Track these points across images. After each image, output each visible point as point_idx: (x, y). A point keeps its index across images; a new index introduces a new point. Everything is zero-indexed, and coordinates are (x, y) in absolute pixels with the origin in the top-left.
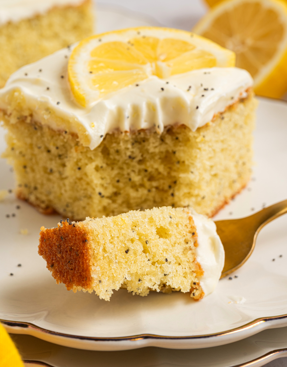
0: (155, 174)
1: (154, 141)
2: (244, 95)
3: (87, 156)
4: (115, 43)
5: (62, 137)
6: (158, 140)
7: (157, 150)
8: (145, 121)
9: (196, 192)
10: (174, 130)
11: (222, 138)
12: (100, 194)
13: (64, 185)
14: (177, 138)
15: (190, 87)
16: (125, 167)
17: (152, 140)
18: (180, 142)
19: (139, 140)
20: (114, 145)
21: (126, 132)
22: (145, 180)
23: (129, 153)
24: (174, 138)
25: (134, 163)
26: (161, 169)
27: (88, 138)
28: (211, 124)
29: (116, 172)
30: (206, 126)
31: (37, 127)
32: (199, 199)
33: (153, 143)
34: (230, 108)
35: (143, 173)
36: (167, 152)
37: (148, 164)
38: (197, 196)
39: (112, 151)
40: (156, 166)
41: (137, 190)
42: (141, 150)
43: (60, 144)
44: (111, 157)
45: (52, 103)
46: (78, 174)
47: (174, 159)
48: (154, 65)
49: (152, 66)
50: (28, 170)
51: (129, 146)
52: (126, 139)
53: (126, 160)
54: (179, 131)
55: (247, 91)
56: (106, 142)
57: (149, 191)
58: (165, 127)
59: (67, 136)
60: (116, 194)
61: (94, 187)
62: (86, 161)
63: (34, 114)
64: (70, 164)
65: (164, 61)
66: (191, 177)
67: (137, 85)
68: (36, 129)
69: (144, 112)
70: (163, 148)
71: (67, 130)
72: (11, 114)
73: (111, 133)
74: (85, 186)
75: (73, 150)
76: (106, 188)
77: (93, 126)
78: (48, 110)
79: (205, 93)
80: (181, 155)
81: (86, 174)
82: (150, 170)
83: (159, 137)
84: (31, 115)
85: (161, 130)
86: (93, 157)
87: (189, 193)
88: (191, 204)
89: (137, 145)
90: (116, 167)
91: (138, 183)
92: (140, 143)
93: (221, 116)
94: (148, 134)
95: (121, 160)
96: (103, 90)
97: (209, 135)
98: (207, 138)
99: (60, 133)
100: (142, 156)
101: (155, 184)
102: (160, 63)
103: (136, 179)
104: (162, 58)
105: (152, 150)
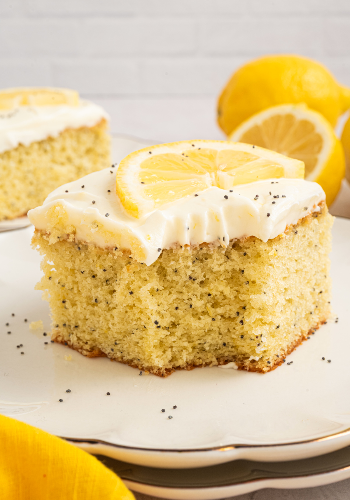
0: (220, 298)
1: (219, 257)
2: (318, 209)
3: (140, 278)
4: (167, 155)
5: (110, 256)
6: (223, 256)
7: (222, 268)
8: (208, 234)
9: (269, 319)
10: (241, 245)
11: (296, 257)
12: (156, 323)
13: (112, 317)
14: (245, 254)
15: (257, 196)
16: (184, 290)
17: (215, 256)
18: (248, 257)
19: (201, 257)
20: (172, 263)
21: (186, 245)
22: (209, 306)
23: (189, 273)
24: (242, 253)
25: (196, 285)
26: (228, 291)
27: (143, 253)
28: (284, 235)
29: (174, 296)
30: (279, 238)
31: (81, 246)
32: (274, 327)
33: (218, 260)
34: (303, 221)
35: (206, 297)
36: (234, 270)
37: (212, 286)
38: (271, 324)
39: (169, 270)
40: (221, 288)
41: (200, 319)
42: (203, 269)
43: (108, 264)
44: (168, 278)
45: (100, 215)
46: (130, 300)
47: (242, 279)
48: (213, 174)
49: (211, 177)
50: (68, 304)
51: (190, 264)
52: (187, 254)
53: (186, 281)
54: (247, 245)
55: (320, 204)
56: (161, 260)
57: (213, 319)
58: (231, 241)
59: (117, 253)
60: (174, 325)
61: (149, 314)
62: (140, 283)
63: (78, 231)
64: (120, 288)
65: (223, 171)
66: (264, 298)
67: (196, 195)
68: (79, 248)
69: (206, 222)
70: (229, 266)
71: (118, 246)
72: (50, 234)
73: (168, 249)
74: (138, 316)
75: (125, 269)
76: (163, 317)
77: (149, 239)
78: (96, 224)
79: (275, 200)
80: (250, 273)
81: (139, 300)
82: (214, 293)
83: (224, 252)
84: (74, 233)
85: (226, 244)
86: (148, 278)
87: (261, 320)
88: (264, 333)
89: (198, 263)
90: (174, 291)
91: (200, 310)
92: (202, 261)
93: (294, 229)
94: (211, 249)
95: (181, 281)
96: (158, 200)
97: (281, 249)
98: (280, 253)
99: (109, 250)
100: (205, 276)
101: (220, 311)
102: (220, 173)
103: (198, 304)
104: (223, 167)
105: (216, 269)
